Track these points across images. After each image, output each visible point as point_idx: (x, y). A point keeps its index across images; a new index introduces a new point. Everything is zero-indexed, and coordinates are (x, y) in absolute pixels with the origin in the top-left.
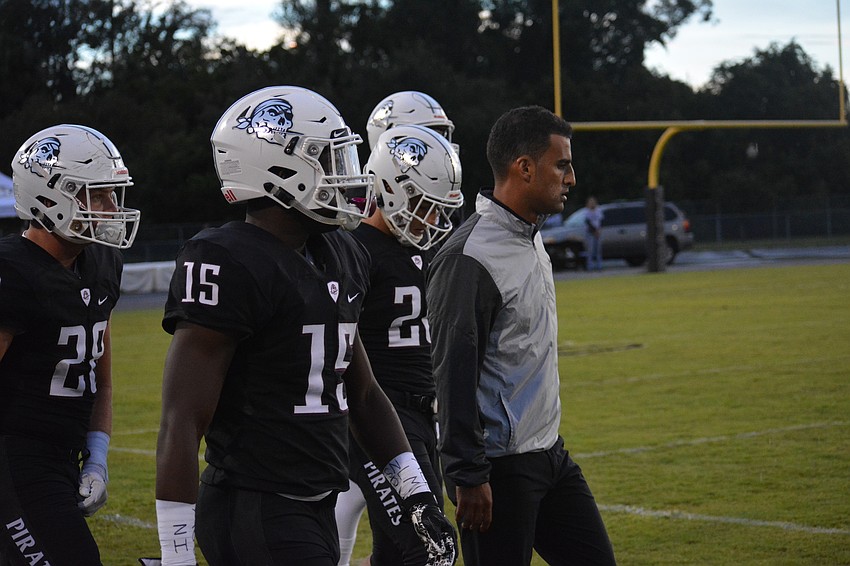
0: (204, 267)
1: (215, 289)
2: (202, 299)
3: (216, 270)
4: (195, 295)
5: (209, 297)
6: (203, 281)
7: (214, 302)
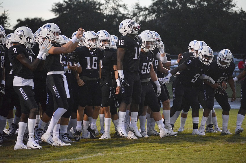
0: (122, 40)
1: (123, 43)
2: (121, 44)
3: (123, 40)
4: (120, 44)
5: (122, 44)
6: (121, 42)
7: (123, 45)
